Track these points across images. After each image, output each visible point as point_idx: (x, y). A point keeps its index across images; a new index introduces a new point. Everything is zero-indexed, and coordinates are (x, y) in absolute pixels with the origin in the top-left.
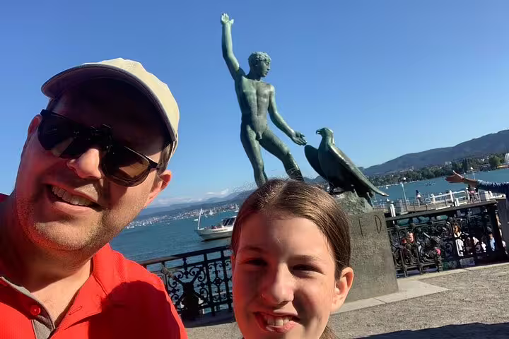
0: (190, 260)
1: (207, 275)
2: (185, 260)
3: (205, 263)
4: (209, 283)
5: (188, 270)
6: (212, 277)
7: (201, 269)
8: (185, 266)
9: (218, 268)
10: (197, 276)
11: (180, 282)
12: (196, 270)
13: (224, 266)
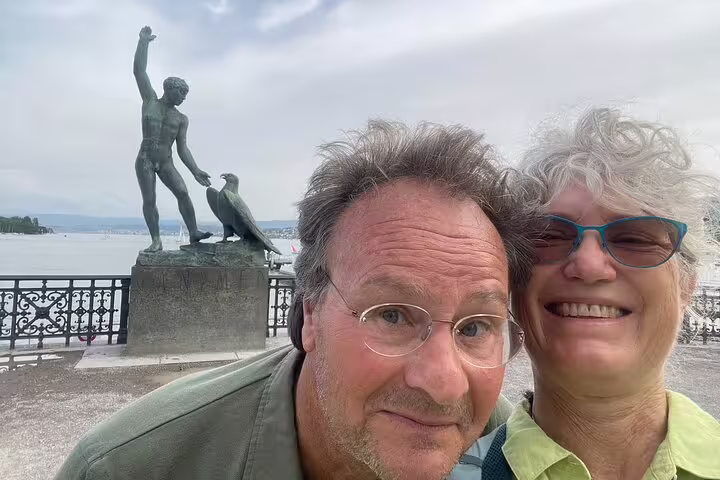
0: (50, 284)
1: (70, 302)
2: (45, 283)
3: (70, 290)
4: (69, 313)
5: (47, 294)
6: (75, 306)
7: (64, 296)
8: (44, 289)
9: (84, 298)
10: (56, 302)
11: (34, 305)
12: (56, 296)
13: (92, 296)
